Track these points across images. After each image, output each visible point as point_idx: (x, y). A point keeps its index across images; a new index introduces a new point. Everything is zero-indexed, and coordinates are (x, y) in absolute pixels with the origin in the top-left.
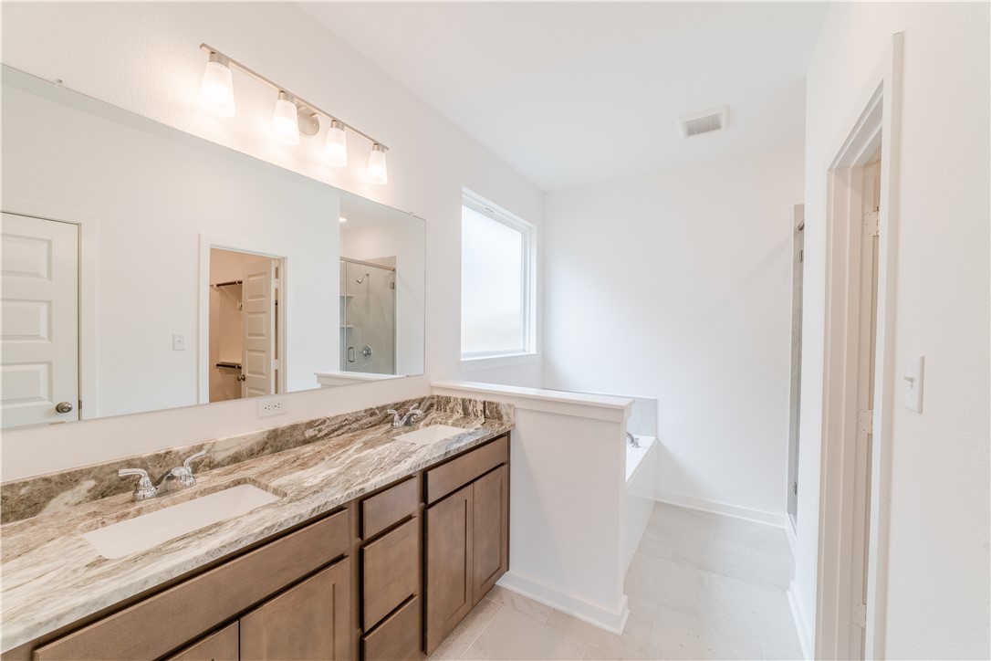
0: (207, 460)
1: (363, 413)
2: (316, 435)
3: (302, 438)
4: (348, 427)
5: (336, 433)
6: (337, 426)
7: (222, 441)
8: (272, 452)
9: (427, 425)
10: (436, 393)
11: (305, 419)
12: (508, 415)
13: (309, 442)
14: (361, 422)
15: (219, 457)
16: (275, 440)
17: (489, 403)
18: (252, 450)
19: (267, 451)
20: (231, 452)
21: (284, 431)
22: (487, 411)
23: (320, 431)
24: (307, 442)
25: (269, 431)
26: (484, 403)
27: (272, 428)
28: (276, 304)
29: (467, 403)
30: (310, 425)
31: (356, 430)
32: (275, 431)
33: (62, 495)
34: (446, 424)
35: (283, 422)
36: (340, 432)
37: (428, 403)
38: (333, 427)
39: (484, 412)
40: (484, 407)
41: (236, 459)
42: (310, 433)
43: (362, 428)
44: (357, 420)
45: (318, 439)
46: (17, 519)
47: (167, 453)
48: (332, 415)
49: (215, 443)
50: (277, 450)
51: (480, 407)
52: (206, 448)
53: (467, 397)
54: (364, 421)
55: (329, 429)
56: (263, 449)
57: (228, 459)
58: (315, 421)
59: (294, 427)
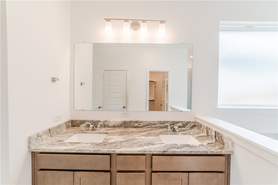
0: (107, 125)
1: (157, 122)
2: (138, 126)
3: (133, 126)
4: (150, 126)
5: (146, 127)
6: (146, 125)
7: (111, 121)
8: (124, 128)
9: (184, 134)
10: (198, 121)
11: (135, 120)
12: (227, 144)
13: (136, 128)
14: (156, 125)
15: (110, 125)
16: (125, 124)
17: (218, 133)
18: (118, 125)
19: (122, 127)
20: (113, 124)
21: (128, 122)
22: (217, 137)
23: (140, 125)
24: (135, 127)
25: (123, 121)
26: (216, 132)
27: (124, 120)
28: (167, 85)
29: (208, 129)
30: (136, 122)
31: (154, 128)
32: (125, 121)
33: (82, 124)
34: (193, 136)
35: (128, 119)
36: (147, 127)
37: (193, 124)
38: (145, 125)
39: (216, 137)
40: (215, 134)
41: (114, 127)
42: (136, 125)
43: (156, 127)
44: (154, 124)
45: (139, 127)
46: (77, 127)
47: (99, 121)
48: (145, 120)
49: (109, 121)
50: (126, 127)
51: (214, 134)
52: (107, 122)
53: (209, 126)
54: (158, 125)
55: (143, 125)
56: (121, 126)
57: (112, 126)
58: (138, 121)
59: (131, 122)
